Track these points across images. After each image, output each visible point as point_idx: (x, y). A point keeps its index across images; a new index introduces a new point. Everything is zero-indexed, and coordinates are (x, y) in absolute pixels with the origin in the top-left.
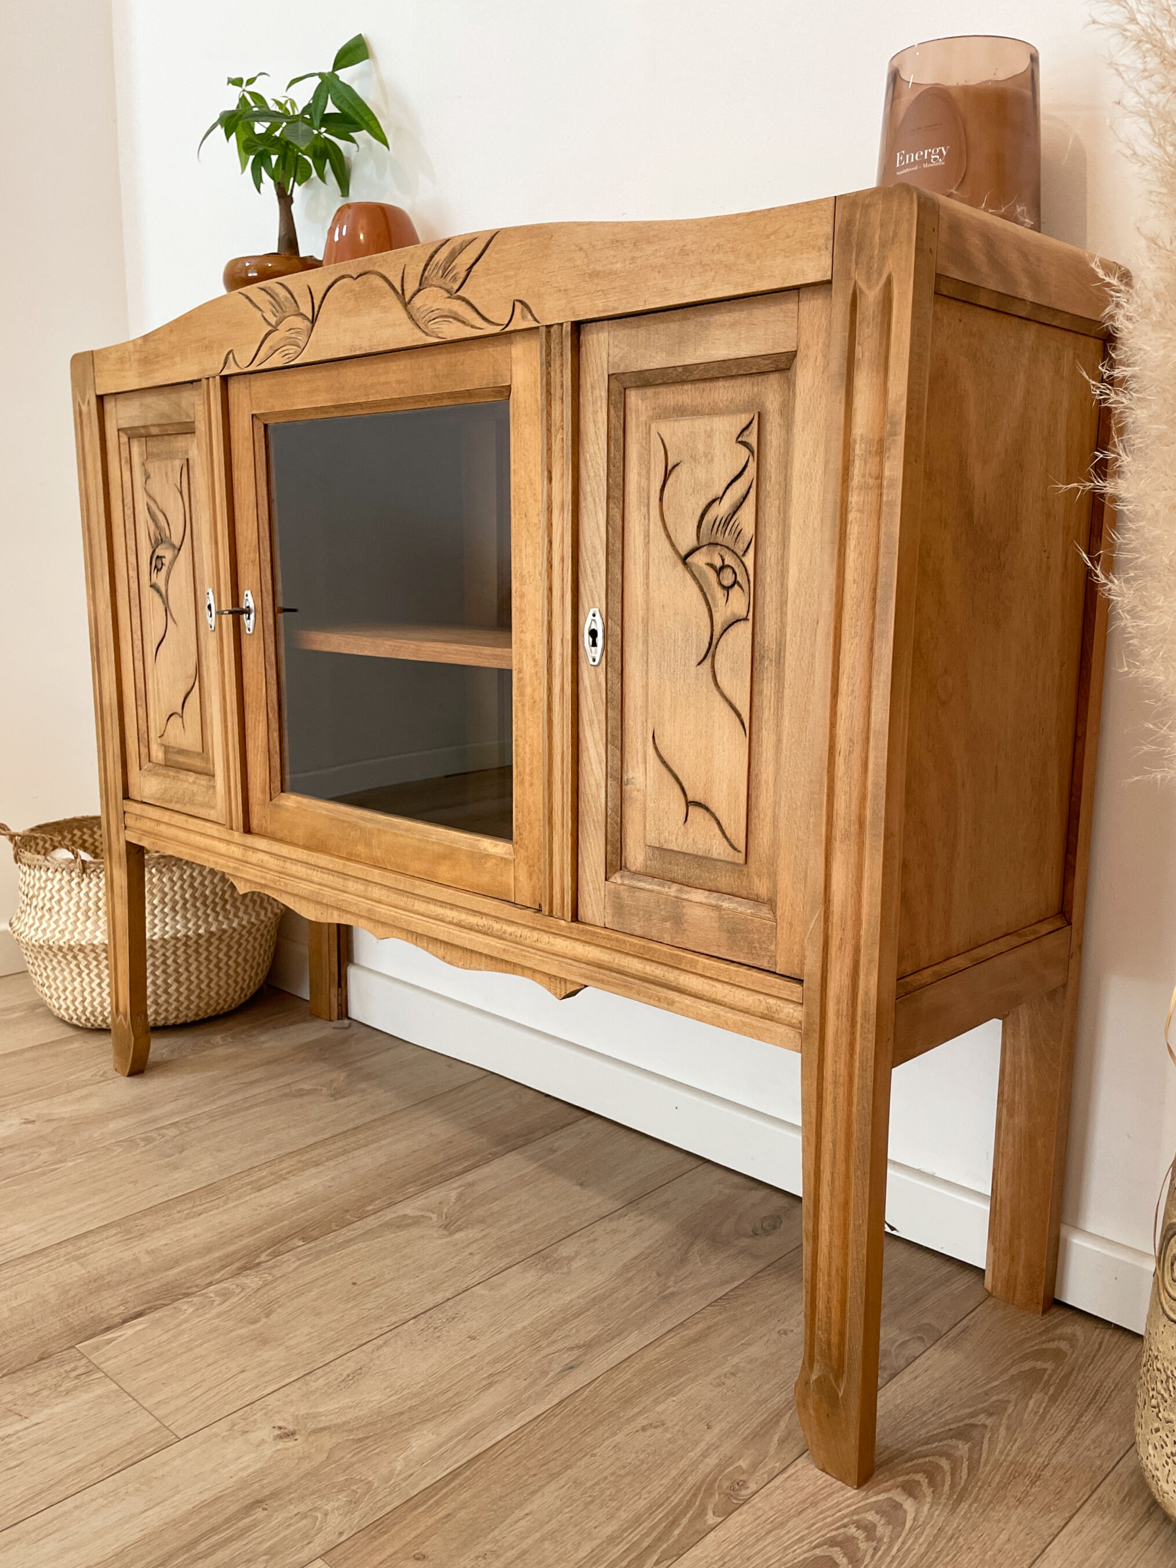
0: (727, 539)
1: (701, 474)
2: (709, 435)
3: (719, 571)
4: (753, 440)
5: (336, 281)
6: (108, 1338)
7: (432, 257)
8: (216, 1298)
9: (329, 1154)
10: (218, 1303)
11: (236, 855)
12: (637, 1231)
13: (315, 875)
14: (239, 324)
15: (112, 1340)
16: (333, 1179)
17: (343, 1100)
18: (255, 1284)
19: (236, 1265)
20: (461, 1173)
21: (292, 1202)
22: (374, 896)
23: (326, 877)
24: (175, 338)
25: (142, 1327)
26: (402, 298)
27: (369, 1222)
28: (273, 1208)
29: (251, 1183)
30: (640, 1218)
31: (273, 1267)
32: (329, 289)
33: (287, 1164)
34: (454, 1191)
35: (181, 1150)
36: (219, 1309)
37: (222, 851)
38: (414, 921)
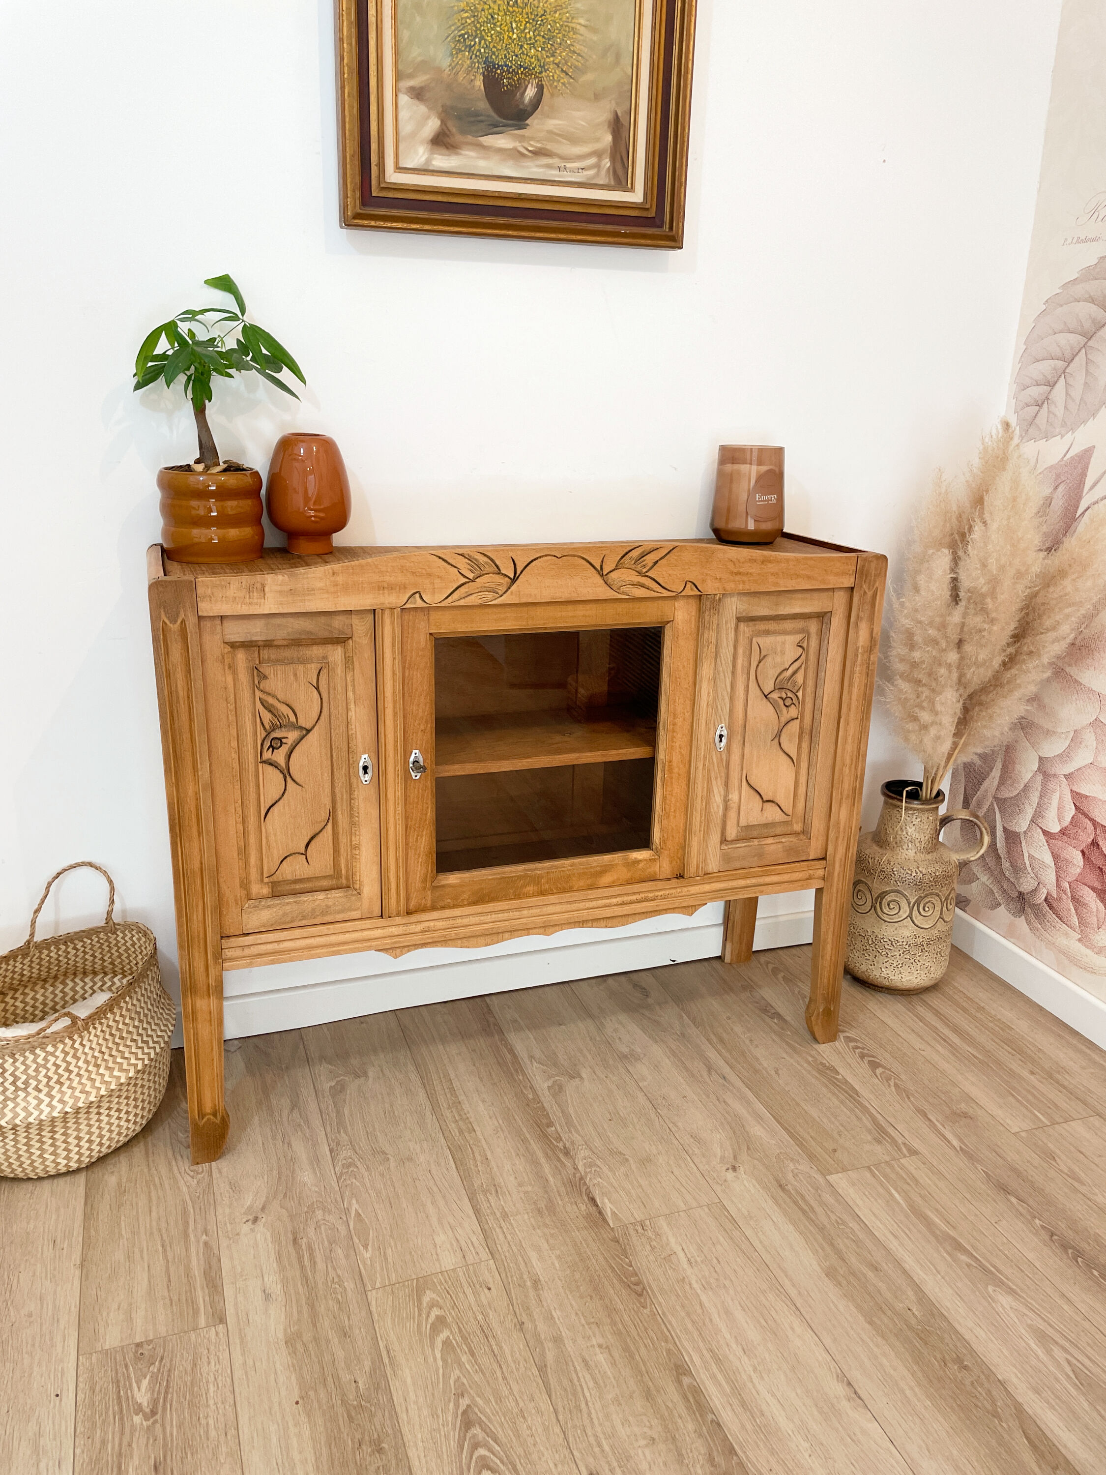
0: (789, 686)
1: (778, 659)
2: (784, 643)
3: (784, 700)
4: (805, 645)
5: (540, 557)
6: (609, 1215)
7: (627, 553)
8: (593, 1169)
9: (449, 1096)
10: (598, 1169)
11: (396, 933)
12: (621, 1023)
13: (488, 918)
14: (429, 575)
15: (613, 1213)
16: (483, 1101)
17: (370, 1074)
18: (587, 1153)
19: (561, 1156)
20: (515, 1056)
21: (501, 1122)
22: (549, 912)
23: (501, 916)
24: (340, 579)
25: (606, 1201)
26: (600, 573)
27: (547, 1100)
28: (502, 1130)
29: (461, 1132)
30: (608, 1019)
31: (573, 1143)
32: (532, 561)
33: (447, 1113)
34: (535, 1064)
35: (384, 1153)
36: (605, 1169)
37: (377, 936)
38: (585, 915)
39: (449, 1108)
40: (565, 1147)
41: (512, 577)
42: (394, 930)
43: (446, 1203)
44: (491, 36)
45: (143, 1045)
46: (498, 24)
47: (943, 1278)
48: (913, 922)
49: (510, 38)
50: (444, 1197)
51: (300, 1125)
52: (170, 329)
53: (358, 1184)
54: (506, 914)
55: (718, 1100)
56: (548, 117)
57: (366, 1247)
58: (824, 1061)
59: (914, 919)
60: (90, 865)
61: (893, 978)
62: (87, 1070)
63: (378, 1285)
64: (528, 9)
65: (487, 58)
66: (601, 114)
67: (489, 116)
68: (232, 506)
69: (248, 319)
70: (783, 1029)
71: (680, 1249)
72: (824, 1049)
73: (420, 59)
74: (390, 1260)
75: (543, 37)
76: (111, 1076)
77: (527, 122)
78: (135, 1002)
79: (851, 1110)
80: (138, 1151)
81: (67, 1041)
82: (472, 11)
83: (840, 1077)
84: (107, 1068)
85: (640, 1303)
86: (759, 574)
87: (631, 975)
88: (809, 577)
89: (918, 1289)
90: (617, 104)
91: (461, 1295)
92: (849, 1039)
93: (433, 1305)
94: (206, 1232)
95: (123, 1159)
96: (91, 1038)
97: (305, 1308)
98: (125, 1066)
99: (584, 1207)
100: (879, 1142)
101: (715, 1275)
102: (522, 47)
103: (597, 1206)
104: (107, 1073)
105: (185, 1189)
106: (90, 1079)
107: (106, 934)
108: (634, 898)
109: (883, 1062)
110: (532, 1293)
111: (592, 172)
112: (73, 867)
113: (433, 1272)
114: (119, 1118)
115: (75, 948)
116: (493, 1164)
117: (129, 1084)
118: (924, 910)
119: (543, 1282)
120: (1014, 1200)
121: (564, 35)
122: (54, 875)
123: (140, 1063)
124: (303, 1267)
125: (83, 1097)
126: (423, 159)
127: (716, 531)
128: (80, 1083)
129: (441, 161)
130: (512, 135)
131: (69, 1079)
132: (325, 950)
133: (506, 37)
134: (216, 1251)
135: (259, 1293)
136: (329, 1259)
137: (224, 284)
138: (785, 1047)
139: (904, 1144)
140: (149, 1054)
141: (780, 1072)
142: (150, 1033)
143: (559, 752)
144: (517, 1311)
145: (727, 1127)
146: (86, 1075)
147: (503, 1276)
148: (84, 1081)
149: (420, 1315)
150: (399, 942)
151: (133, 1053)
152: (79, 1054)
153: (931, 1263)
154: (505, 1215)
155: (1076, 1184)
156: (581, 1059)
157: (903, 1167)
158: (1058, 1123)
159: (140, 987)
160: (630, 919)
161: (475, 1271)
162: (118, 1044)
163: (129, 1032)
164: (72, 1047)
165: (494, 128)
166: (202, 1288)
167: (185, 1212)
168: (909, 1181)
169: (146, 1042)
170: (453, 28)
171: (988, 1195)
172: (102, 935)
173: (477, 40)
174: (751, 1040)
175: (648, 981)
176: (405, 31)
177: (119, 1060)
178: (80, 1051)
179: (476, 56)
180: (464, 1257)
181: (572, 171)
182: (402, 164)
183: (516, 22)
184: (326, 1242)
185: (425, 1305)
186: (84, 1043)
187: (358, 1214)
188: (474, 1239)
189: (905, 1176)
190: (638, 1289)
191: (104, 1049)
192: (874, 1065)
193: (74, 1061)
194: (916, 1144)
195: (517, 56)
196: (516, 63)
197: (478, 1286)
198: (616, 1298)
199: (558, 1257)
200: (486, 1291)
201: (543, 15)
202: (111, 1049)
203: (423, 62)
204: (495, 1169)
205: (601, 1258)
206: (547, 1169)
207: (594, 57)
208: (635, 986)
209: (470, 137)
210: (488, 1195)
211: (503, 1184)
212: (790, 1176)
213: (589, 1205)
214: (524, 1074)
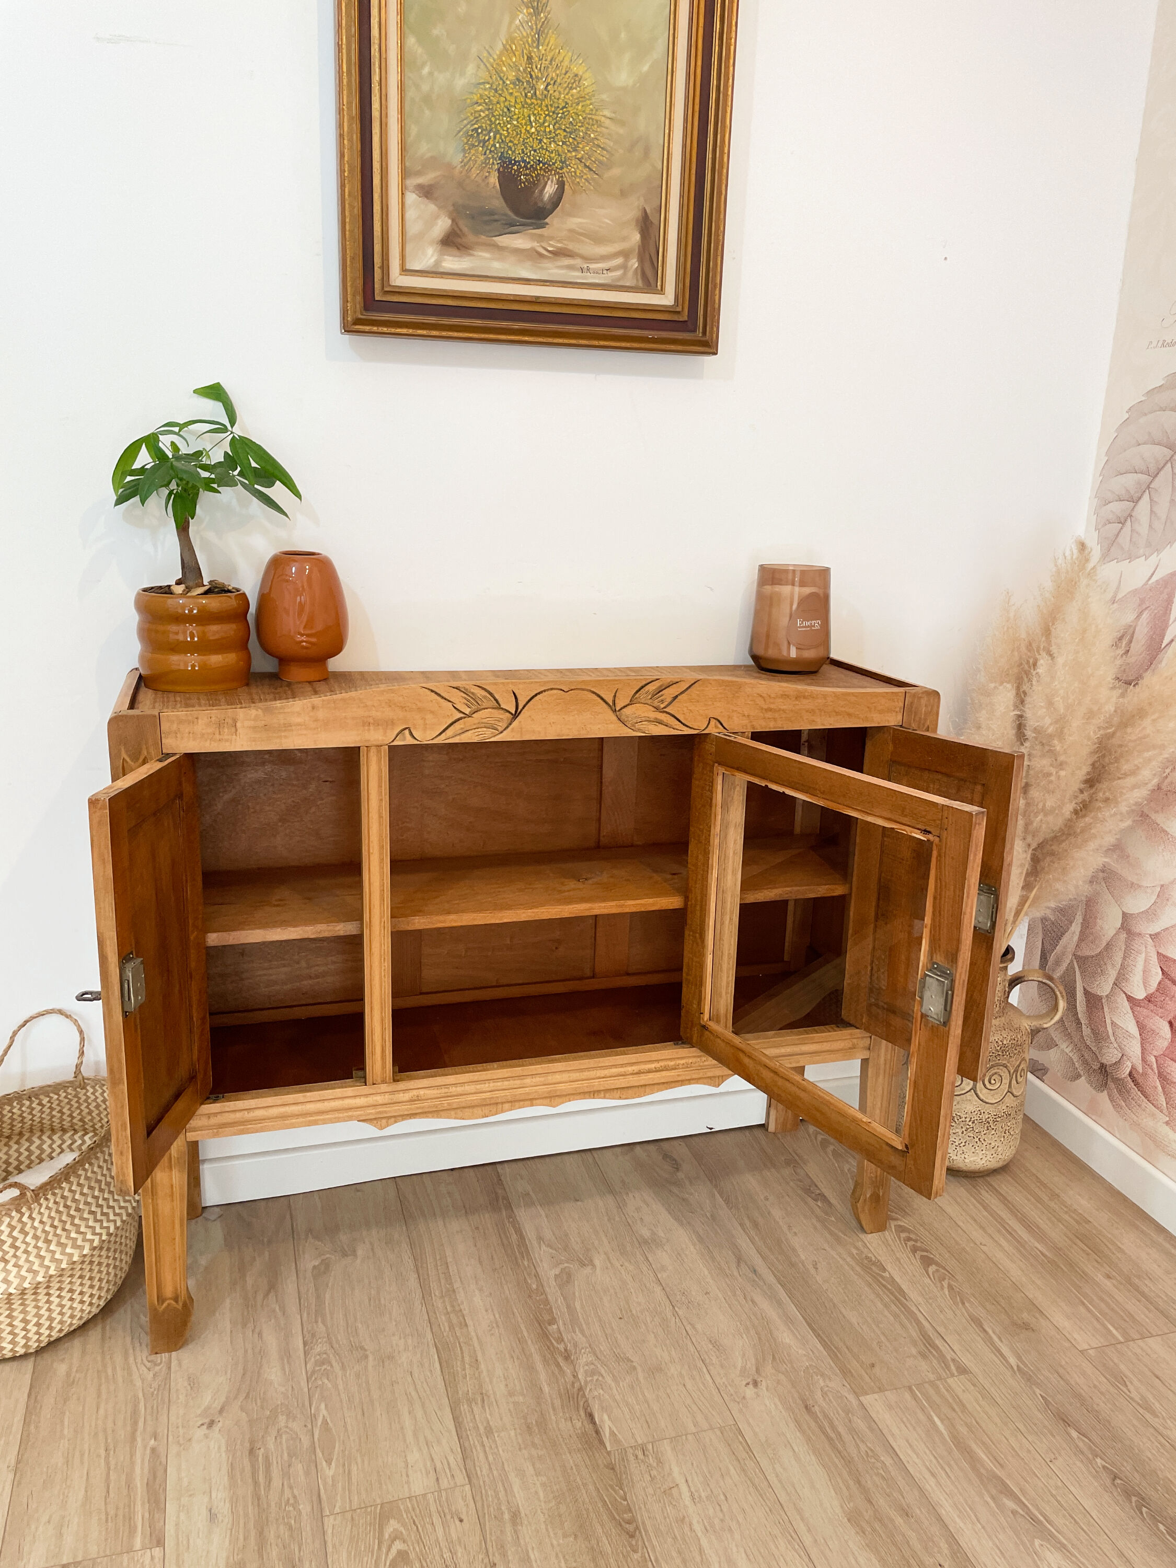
5: (545, 691)
6: (607, 1435)
7: (642, 687)
8: (595, 1378)
9: (443, 1281)
10: (600, 1378)
11: (380, 1102)
12: (644, 1201)
13: (485, 1087)
14: (420, 710)
15: (612, 1433)
16: (481, 1290)
17: (360, 1252)
18: (591, 1358)
19: (560, 1360)
20: (522, 1237)
21: (497, 1316)
22: (554, 1081)
23: (499, 1084)
24: (321, 714)
25: (606, 1417)
26: (613, 707)
27: (552, 1291)
28: (498, 1326)
29: (451, 1327)
30: (631, 1195)
31: (575, 1345)
32: (536, 695)
33: (439, 1304)
34: (544, 1247)
35: (362, 1348)
36: (609, 1379)
37: (359, 1105)
38: (596, 1084)
39: (442, 1297)
40: (566, 1350)
41: (513, 712)
42: (379, 1099)
43: (425, 1412)
44: (507, 131)
45: (103, 1218)
46: (515, 117)
47: (983, 1527)
48: (978, 1096)
49: (528, 132)
50: (423, 1405)
51: (274, 1311)
52: (151, 441)
53: (330, 1386)
54: (506, 1083)
55: (745, 1298)
56: (570, 215)
57: (329, 1462)
58: (870, 1255)
59: (978, 1092)
60: (60, 1012)
61: (955, 1158)
62: (36, 1247)
63: (337, 1510)
64: (547, 101)
65: (502, 153)
66: (629, 211)
67: (506, 215)
68: (215, 631)
69: (238, 430)
70: (827, 1214)
71: (683, 1481)
72: (872, 1241)
73: (429, 155)
74: (354, 1480)
75: (565, 130)
76: (63, 1253)
77: (547, 220)
78: (96, 1169)
79: (896, 1316)
80: (94, 1335)
81: (14, 1213)
82: (486, 104)
83: (886, 1274)
84: (59, 1244)
85: (631, 1545)
86: (792, 711)
87: (661, 1144)
88: (849, 715)
89: (952, 1540)
90: (645, 200)
91: (429, 1527)
92: (901, 1229)
93: (395, 1537)
94: (155, 1436)
95: (77, 1342)
96: (42, 1210)
97: (253, 1533)
98: (79, 1242)
99: (579, 1423)
100: (924, 1356)
101: (721, 1516)
102: (541, 141)
103: (594, 1423)
104: (59, 1250)
105: (139, 1383)
106: (38, 1256)
107: (75, 1090)
108: (652, 1066)
109: (938, 1258)
110: (509, 1528)
111: (619, 273)
112: (41, 1014)
113: (401, 1497)
114: (71, 1299)
115: (40, 1104)
116: (483, 1366)
117: (83, 1262)
118: (990, 1082)
119: (523, 1515)
120: (1074, 1434)
121: (587, 128)
122: (21, 1022)
123: (97, 1238)
124: (256, 1483)
125: (30, 1276)
126: (433, 260)
127: (755, 658)
128: (27, 1261)
129: (452, 263)
130: (531, 234)
131: (15, 1256)
132: (301, 1120)
133: (523, 131)
134: (164, 1460)
135: (204, 1512)
136: (286, 1474)
137: (215, 392)
138: (828, 1236)
139: (953, 1360)
140: (108, 1228)
141: (819, 1265)
142: (111, 1203)
143: (569, 901)
144: (490, 1550)
145: (752, 1332)
146: (35, 1251)
147: (479, 1504)
148: (32, 1258)
149: (379, 1548)
150: (386, 1112)
151: (90, 1227)
152: (27, 1229)
153: (971, 1509)
154: (489, 1431)
155: (1148, 1416)
156: (596, 1243)
157: (949, 1389)
158: (1133, 1340)
159: (103, 1152)
160: (648, 1089)
161: (447, 1499)
162: (73, 1217)
163: (86, 1203)
164: (20, 1220)
165: (510, 227)
166: (143, 1504)
167: (135, 1412)
168: (956, 1407)
169: (106, 1214)
170: (465, 122)
171: (1045, 1427)
172: (69, 1090)
173: (492, 134)
174: (789, 1226)
175: (682, 1150)
176: (413, 126)
177: (73, 1235)
178: (29, 1225)
179: (491, 151)
180: (438, 1479)
181: (596, 272)
182: (411, 266)
183: (534, 115)
184: (286, 1455)
185: (386, 1536)
186: (34, 1216)
187: (325, 1422)
188: (451, 1459)
189: (950, 1400)
190: (631, 1528)
191: (56, 1223)
192: (927, 1261)
193: (21, 1237)
194: (967, 1360)
195: (535, 151)
196: (535, 158)
197: (448, 1517)
198: (604, 1539)
199: (543, 1485)
200: (457, 1522)
201: (564, 107)
202: (65, 1222)
203: (433, 158)
204: (485, 1373)
205: (591, 1487)
206: (543, 1376)
207: (621, 151)
208: (666, 1156)
209: (483, 237)
210: (473, 1404)
211: (491, 1392)
212: (818, 1395)
213: (586, 1423)
214: (530, 1259)
